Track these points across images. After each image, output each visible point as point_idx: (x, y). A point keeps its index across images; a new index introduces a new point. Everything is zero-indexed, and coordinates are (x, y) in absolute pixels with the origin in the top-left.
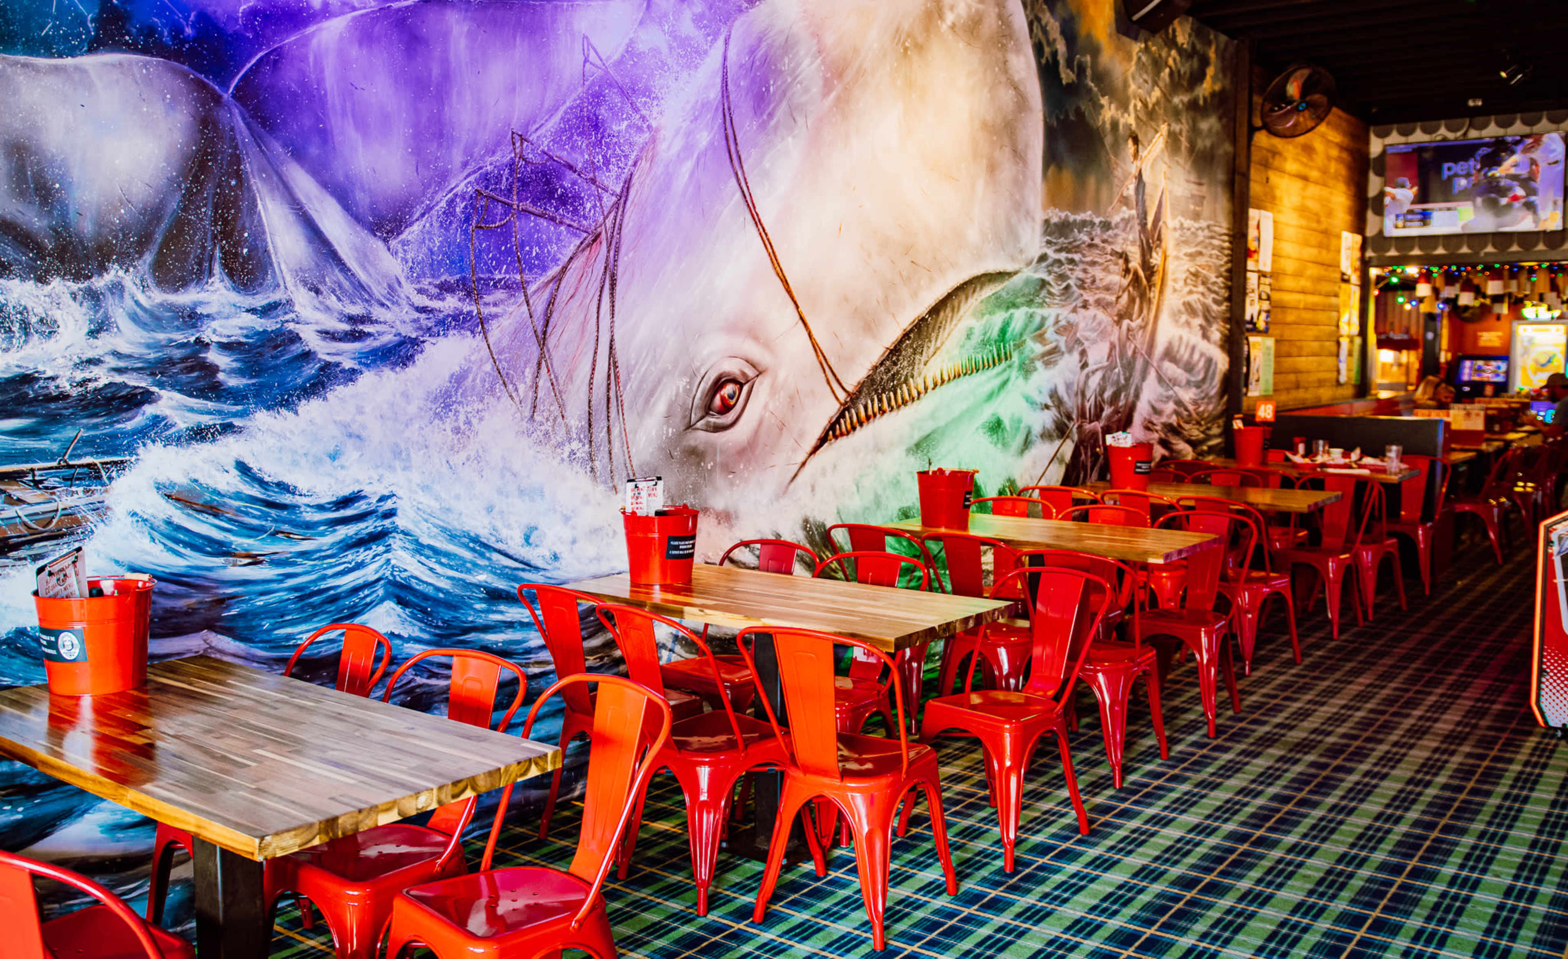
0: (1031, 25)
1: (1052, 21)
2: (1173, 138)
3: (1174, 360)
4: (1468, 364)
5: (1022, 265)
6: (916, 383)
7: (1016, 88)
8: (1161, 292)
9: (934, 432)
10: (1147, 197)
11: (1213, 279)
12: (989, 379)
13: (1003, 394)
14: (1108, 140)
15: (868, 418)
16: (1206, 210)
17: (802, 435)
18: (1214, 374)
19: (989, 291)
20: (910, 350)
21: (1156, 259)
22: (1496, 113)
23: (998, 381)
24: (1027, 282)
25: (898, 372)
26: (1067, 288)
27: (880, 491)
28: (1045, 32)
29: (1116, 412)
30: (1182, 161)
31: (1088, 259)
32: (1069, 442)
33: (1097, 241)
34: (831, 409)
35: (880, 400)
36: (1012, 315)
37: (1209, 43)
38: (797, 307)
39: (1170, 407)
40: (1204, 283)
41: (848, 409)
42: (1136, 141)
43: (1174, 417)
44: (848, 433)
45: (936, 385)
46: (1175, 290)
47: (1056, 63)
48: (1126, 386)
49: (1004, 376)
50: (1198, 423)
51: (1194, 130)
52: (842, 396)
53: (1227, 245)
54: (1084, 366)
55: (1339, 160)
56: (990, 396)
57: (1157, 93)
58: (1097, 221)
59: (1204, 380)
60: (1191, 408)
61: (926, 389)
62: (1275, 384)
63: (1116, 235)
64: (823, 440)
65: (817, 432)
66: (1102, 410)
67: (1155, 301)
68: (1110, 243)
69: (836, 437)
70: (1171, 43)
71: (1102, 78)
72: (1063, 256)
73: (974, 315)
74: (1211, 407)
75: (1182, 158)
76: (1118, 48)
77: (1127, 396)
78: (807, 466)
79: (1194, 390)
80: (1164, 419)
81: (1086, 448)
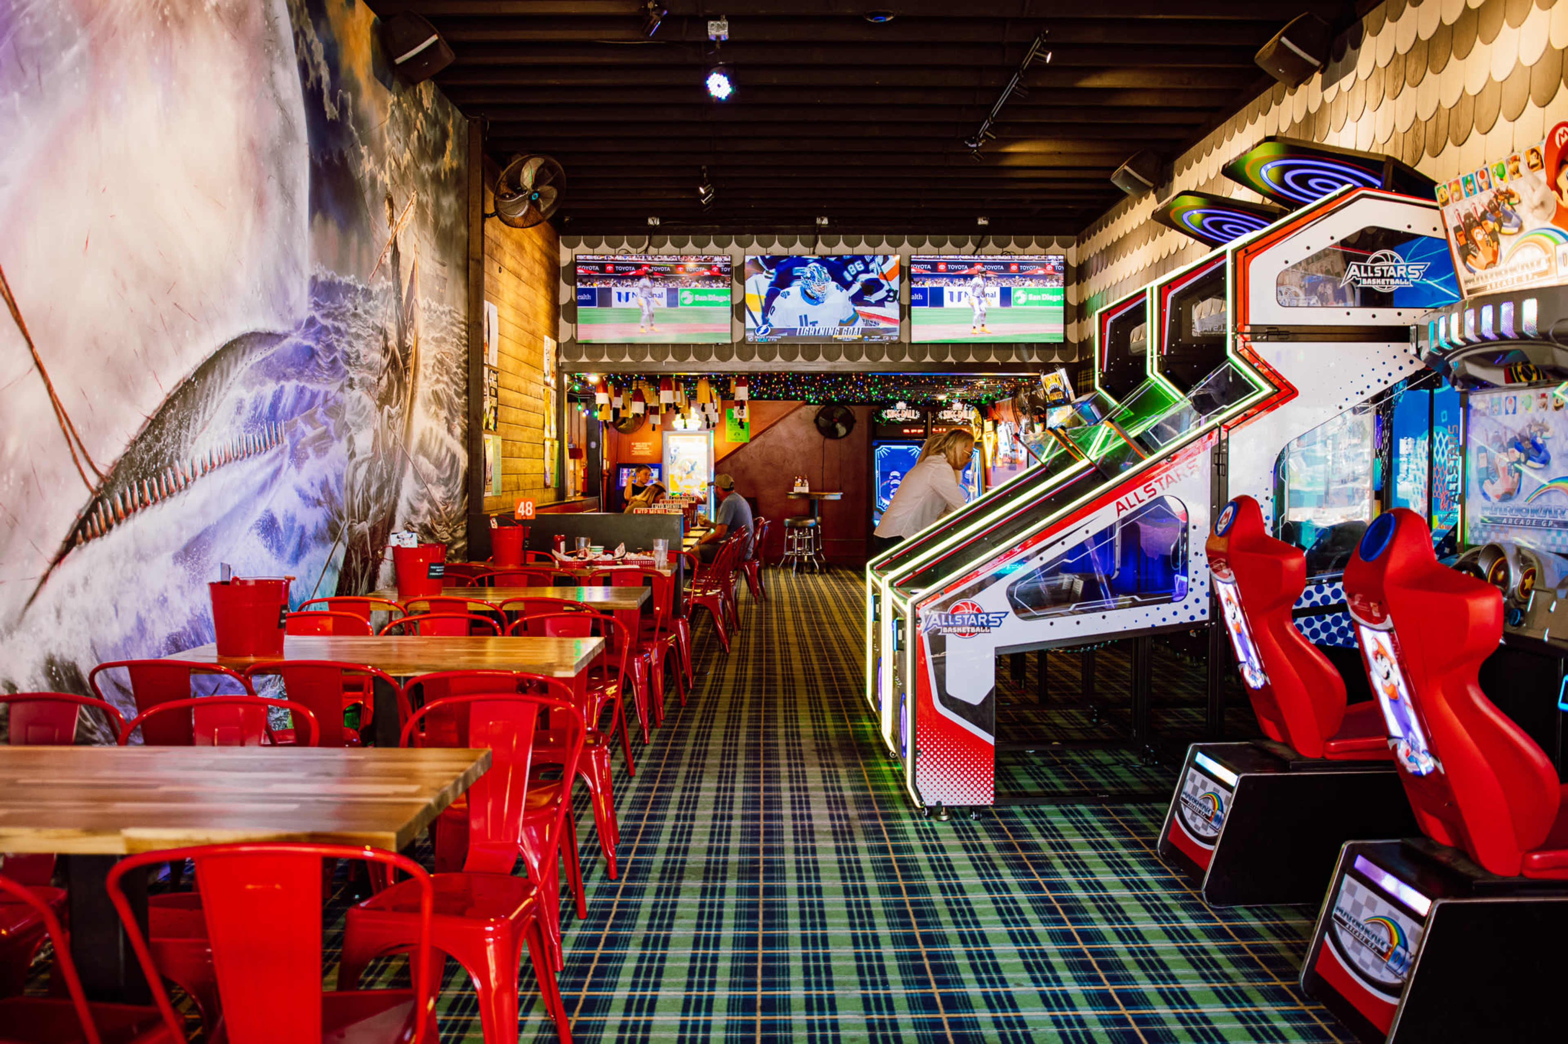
0: (296, 36)
1: (316, 40)
2: (421, 207)
3: (427, 455)
4: (625, 471)
5: (292, 328)
6: (183, 467)
7: (282, 109)
8: (415, 377)
9: (205, 532)
10: (401, 269)
11: (455, 370)
12: (262, 467)
13: (276, 486)
14: (368, 196)
15: (127, 512)
16: (448, 295)
17: (43, 534)
18: (457, 472)
19: (258, 355)
20: (175, 423)
21: (410, 341)
22: (672, 233)
23: (270, 470)
24: (298, 348)
25: (161, 450)
26: (335, 361)
27: (143, 614)
28: (310, 51)
29: (381, 511)
30: (428, 236)
31: (353, 330)
32: (340, 544)
33: (360, 311)
34: (81, 498)
35: (141, 488)
36: (282, 387)
37: (447, 115)
38: (31, 346)
39: (425, 506)
40: (448, 373)
41: (100, 499)
42: (391, 205)
43: (429, 518)
44: (102, 533)
45: (205, 470)
46: (425, 377)
47: (320, 92)
48: (389, 480)
49: (277, 463)
50: (447, 525)
51: (437, 204)
52: (93, 480)
53: (464, 334)
54: (352, 455)
55: (541, 263)
56: (263, 488)
57: (407, 156)
58: (360, 287)
59: (449, 478)
60: (441, 507)
61: (194, 475)
62: (503, 485)
63: (376, 307)
64: (70, 543)
65: (62, 531)
66: (369, 508)
67: (410, 386)
68: (371, 315)
69: (87, 539)
70: (419, 104)
71: (360, 123)
72: (328, 322)
73: (243, 383)
74: (456, 507)
75: (429, 233)
76: (376, 94)
77: (390, 492)
78: (50, 581)
79: (443, 488)
80: (420, 520)
81: (356, 552)
